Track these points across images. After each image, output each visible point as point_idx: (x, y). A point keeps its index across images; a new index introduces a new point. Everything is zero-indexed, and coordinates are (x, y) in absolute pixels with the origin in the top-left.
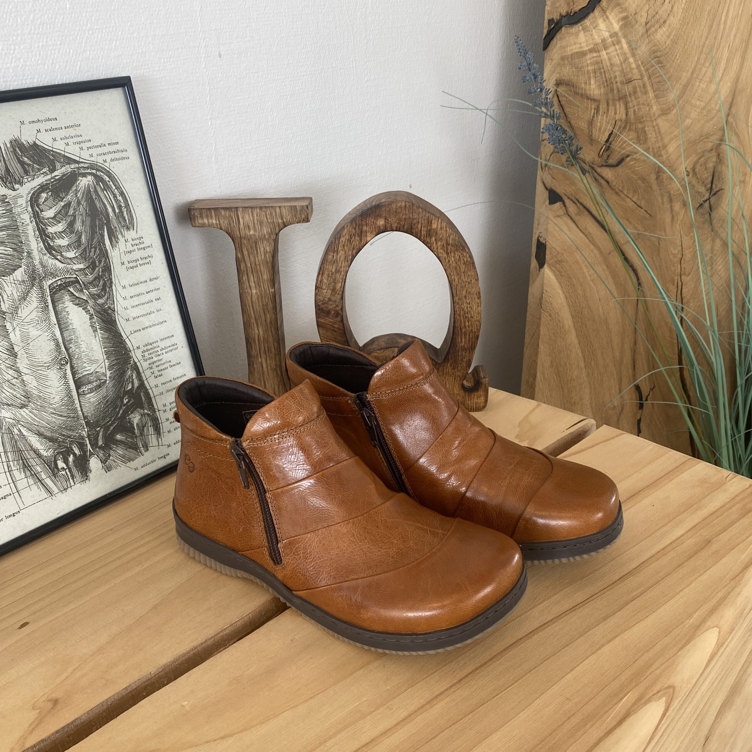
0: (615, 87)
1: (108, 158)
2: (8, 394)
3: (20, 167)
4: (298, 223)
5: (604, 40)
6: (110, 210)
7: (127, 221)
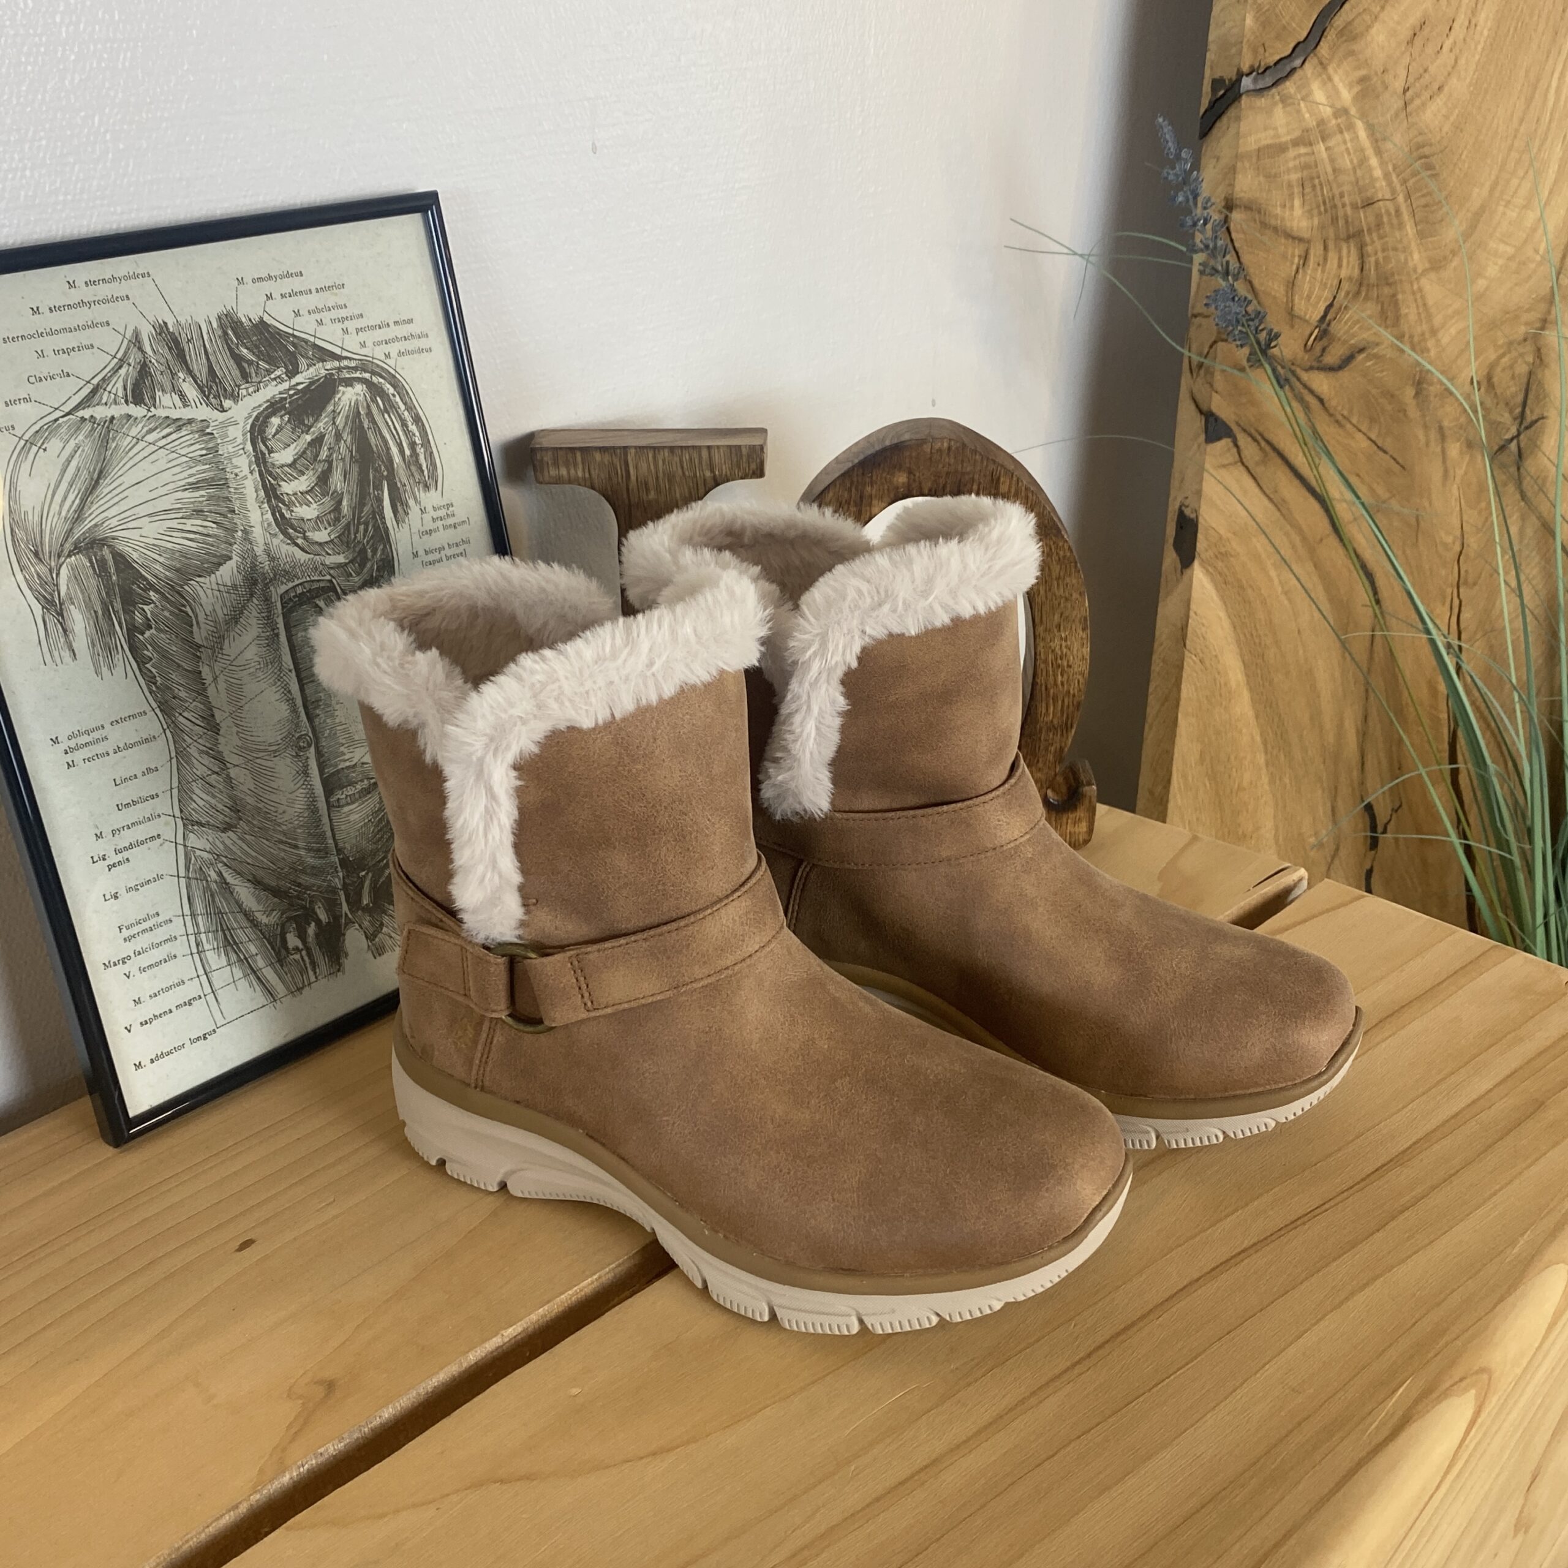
0: (1341, 213)
1: (394, 349)
2: (201, 803)
3: (235, 366)
4: (742, 478)
5: (1321, 123)
6: (394, 450)
7: (426, 473)
